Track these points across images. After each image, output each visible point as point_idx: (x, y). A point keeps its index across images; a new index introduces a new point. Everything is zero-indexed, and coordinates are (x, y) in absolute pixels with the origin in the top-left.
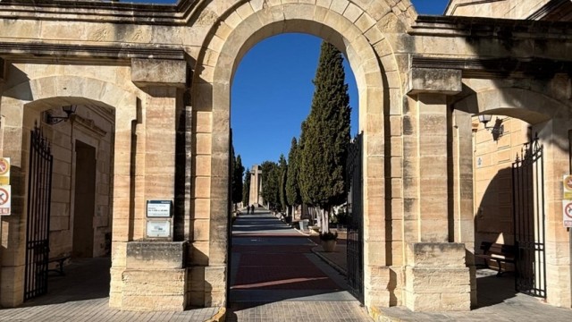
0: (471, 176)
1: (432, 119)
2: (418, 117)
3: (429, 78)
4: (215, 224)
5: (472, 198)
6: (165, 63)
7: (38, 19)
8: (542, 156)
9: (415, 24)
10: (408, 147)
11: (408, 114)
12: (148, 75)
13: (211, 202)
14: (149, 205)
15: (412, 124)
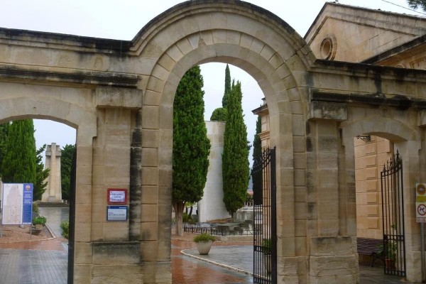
0: (354, 184)
1: (327, 140)
2: (317, 138)
3: (326, 109)
4: (162, 226)
5: (355, 202)
6: (125, 90)
7: (10, 45)
8: (401, 168)
9: (314, 66)
10: (310, 161)
11: (310, 135)
12: (111, 101)
13: (159, 207)
14: (110, 210)
15: (312, 143)
